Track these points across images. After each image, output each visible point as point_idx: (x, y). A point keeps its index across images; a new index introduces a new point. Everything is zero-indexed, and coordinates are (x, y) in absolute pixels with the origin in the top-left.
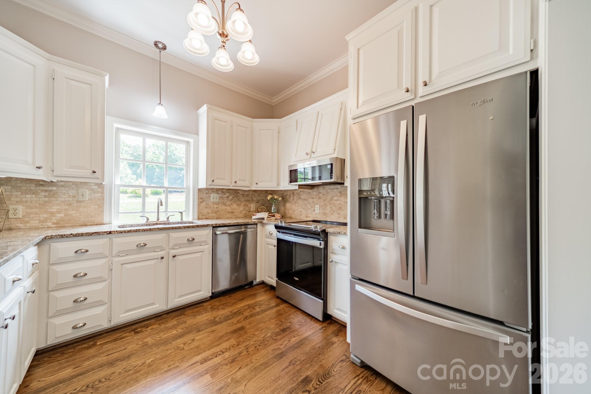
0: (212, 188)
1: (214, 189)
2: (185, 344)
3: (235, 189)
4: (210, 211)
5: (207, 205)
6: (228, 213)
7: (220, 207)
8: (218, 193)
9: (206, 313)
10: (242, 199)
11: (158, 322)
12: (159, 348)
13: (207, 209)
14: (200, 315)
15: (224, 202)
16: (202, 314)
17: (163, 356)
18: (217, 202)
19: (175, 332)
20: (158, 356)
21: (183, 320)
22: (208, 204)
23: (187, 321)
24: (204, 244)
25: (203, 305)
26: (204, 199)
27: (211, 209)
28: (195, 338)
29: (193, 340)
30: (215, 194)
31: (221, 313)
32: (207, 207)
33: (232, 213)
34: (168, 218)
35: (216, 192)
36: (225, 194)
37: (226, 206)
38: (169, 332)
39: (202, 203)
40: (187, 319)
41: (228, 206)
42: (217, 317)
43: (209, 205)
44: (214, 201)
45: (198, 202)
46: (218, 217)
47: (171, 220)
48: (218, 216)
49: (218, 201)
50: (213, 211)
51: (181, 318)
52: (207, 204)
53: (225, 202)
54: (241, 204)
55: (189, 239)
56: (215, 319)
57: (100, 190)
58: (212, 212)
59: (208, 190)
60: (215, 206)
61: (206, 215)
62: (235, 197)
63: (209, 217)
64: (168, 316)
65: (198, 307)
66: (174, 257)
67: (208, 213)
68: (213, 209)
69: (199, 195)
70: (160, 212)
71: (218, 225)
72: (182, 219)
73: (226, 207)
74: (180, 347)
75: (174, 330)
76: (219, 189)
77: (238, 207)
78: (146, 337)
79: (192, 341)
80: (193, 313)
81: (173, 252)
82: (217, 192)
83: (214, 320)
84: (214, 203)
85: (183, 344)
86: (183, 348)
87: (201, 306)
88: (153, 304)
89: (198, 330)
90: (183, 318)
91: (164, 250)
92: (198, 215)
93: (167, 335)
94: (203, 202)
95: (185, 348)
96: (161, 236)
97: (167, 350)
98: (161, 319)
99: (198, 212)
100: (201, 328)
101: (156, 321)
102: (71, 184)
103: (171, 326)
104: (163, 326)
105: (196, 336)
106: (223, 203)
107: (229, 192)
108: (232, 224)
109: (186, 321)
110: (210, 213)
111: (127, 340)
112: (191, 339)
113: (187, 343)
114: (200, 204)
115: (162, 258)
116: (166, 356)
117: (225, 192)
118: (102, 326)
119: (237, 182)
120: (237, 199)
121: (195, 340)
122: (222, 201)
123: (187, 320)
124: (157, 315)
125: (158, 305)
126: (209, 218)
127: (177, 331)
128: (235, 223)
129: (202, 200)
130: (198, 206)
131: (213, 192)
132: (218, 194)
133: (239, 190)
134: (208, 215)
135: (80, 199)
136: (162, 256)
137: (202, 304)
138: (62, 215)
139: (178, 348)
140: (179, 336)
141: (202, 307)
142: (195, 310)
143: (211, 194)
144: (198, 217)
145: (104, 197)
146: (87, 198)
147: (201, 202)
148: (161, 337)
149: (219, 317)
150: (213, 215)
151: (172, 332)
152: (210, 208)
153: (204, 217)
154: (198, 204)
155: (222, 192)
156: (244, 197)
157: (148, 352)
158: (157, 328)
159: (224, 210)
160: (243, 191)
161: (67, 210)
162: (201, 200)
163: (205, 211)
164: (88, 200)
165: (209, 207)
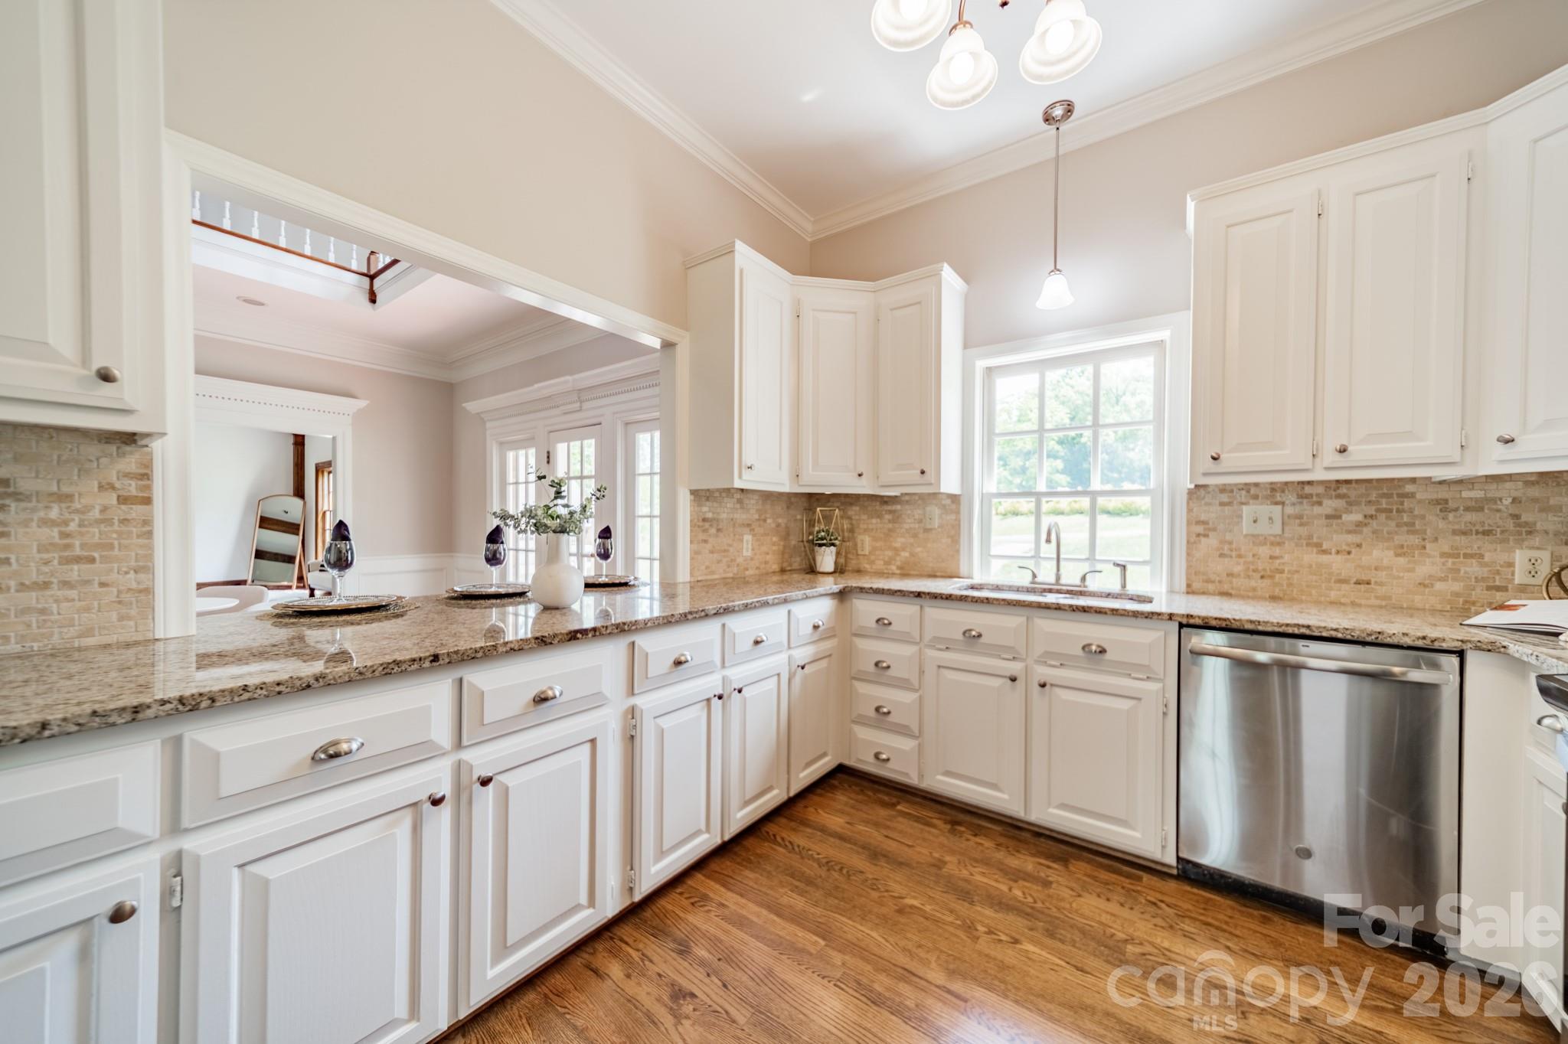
0: (1246, 484)
1: (1256, 485)
2: (990, 932)
3: (1379, 480)
4: (1237, 569)
5: (1226, 547)
6: (1333, 585)
7: (1287, 558)
8: (1279, 499)
9: (1122, 905)
10: (1434, 520)
11: (1002, 840)
12: (945, 892)
13: (1226, 560)
14: (1099, 896)
15: (1310, 537)
16: (1108, 900)
17: (934, 915)
18: (1275, 536)
19: (1005, 888)
20: (928, 908)
21: (1048, 876)
22: (1230, 543)
23: (1054, 886)
24: (1141, 676)
25: (1139, 879)
26: (1211, 525)
27: (1245, 562)
28: (1022, 939)
29: (1016, 941)
30: (1262, 504)
31: (1166, 944)
32: (1226, 551)
33: (1358, 583)
34: (1084, 579)
35: (1266, 497)
36: (1320, 503)
37: (1325, 552)
38: (996, 877)
39: (1203, 539)
40: (1060, 879)
41: (1338, 552)
42: (1141, 944)
43: (1234, 546)
44: (1256, 532)
45: (1188, 534)
46: (1277, 592)
47: (1093, 585)
48: (1277, 590)
49: (1277, 529)
50: (1252, 567)
51: (1049, 867)
52: (1223, 542)
53: (1315, 536)
54: (1428, 546)
55: (1090, 645)
56: (1126, 941)
57: (954, 507)
58: (1251, 573)
59: (1232, 491)
60: (1264, 551)
61: (1220, 582)
62: (1382, 517)
63: (1232, 588)
64: (1032, 840)
65: (1119, 873)
66: (1043, 686)
67: (1230, 575)
68: (1253, 563)
69: (1190, 510)
70: (1065, 559)
71: (1198, 622)
72: (1124, 586)
73: (1325, 558)
74: (977, 930)
75: (1007, 882)
76: (1286, 483)
77: (1402, 560)
78: (953, 852)
79: (1009, 939)
80: (1089, 876)
81: (1043, 672)
82: (1273, 496)
83: (1120, 944)
84: (1258, 540)
85: (986, 930)
86: (978, 938)
87: (1128, 876)
88: (994, 786)
89: (1051, 928)
90: (1055, 873)
91: (1022, 660)
92: (1188, 579)
93: (985, 880)
94: (1206, 536)
95: (980, 940)
96: (1013, 621)
97: (951, 912)
98: (1013, 838)
99: (1189, 567)
100: (1062, 932)
101: (1001, 835)
102: (917, 498)
103: (1011, 867)
104: (1000, 855)
105: (1033, 941)
106: (1304, 542)
107: (1339, 496)
108: (1269, 629)
109: (1051, 883)
110: (1239, 575)
111: (929, 832)
112: (1014, 934)
113: (995, 934)
114: (1195, 542)
115: (1013, 679)
116: (936, 921)
117: (1318, 495)
118: (910, 778)
119: (1350, 448)
120: (1393, 524)
121: (1018, 946)
122: (1303, 531)
123: (1058, 882)
124: (1015, 823)
125: (1006, 796)
126: (1233, 592)
127: (1010, 889)
128: (1287, 625)
129: (1205, 529)
130: (1188, 548)
131: (1256, 497)
132: (1276, 503)
133: (1413, 480)
134: (1231, 583)
135: (929, 527)
136: (1014, 673)
137: (1140, 873)
138: (907, 554)
139: (970, 927)
140: (1000, 903)
141: (1128, 881)
142: (1104, 875)
143: (1244, 508)
144: (1188, 586)
145: (959, 521)
146: (936, 523)
147: (1198, 535)
148: (972, 875)
149: (1148, 949)
150: (1253, 583)
151: (999, 882)
152: (1240, 556)
153: (1211, 587)
154: (1188, 542)
155: (1301, 497)
156: (1451, 516)
157: (927, 882)
158: (988, 848)
159: (1310, 566)
160: (1441, 483)
161: (912, 545)
162: (1200, 529)
163: (1218, 567)
164: (939, 527)
165: (1234, 554)
